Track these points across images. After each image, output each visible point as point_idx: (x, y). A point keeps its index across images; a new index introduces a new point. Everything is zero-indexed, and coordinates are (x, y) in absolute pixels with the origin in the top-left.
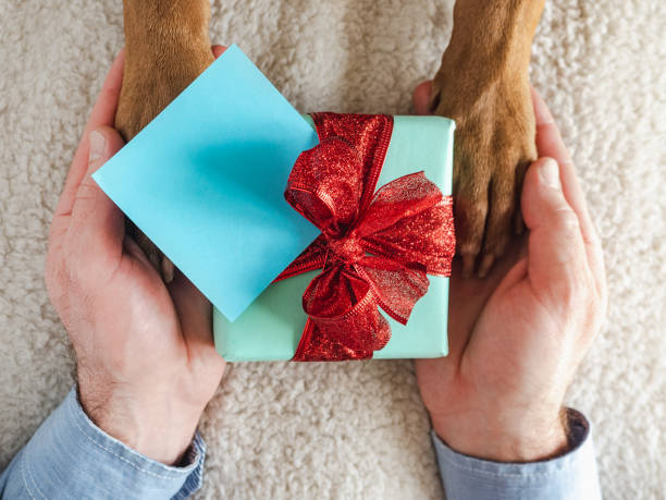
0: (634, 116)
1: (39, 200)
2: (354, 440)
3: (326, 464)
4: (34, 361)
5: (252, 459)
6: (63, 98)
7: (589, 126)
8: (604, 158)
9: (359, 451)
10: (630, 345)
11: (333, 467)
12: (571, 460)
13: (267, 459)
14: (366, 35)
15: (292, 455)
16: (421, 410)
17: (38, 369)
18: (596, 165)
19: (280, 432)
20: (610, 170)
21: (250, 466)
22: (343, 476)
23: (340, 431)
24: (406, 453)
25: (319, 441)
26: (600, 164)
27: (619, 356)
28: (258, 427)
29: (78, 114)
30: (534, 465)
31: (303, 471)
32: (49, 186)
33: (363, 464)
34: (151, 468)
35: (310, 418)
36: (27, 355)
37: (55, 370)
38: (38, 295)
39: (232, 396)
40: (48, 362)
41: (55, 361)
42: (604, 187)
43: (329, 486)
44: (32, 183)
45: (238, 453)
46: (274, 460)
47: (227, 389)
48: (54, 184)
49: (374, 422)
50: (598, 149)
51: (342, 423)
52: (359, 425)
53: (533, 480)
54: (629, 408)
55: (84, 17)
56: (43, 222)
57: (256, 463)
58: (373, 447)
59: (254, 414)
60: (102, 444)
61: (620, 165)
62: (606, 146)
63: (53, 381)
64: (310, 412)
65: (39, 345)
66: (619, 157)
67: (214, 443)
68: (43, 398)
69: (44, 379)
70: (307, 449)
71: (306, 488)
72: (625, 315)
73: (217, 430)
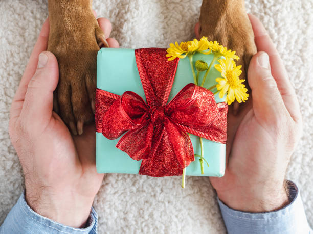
0: (305, 26)
1: (3, 93)
2: (174, 203)
3: (161, 217)
4: (6, 176)
5: (123, 217)
6: (11, 39)
7: (283, 32)
8: (292, 48)
9: (178, 208)
11: (165, 218)
12: (290, 209)
13: (131, 217)
15: (143, 213)
16: (208, 185)
18: (289, 51)
19: (136, 202)
20: (296, 54)
21: (122, 221)
22: (170, 222)
23: (166, 199)
24: (202, 208)
25: (156, 205)
26: (291, 51)
29: (20, 47)
30: (270, 213)
31: (149, 221)
32: (7, 85)
33: (180, 216)
34: (67, 230)
35: (151, 193)
37: (17, 180)
38: (6, 142)
39: (110, 185)
40: (13, 176)
42: (293, 63)
43: (163, 228)
45: (115, 214)
46: (134, 216)
47: (107, 181)
48: (10, 83)
49: (184, 193)
50: (289, 43)
51: (168, 195)
52: (176, 195)
53: (270, 221)
56: (6, 103)
57: (125, 219)
58: (185, 206)
59: (122, 193)
60: (38, 220)
61: (301, 51)
62: (293, 41)
63: (17, 185)
64: (150, 190)
65: (8, 167)
66: (300, 47)
67: (103, 210)
69: (12, 185)
70: (150, 210)
71: (151, 230)
73: (103, 203)
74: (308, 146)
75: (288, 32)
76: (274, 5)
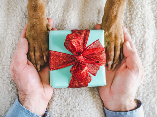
1: (10, 57)
2: (84, 111)
4: (8, 94)
5: (60, 116)
6: (15, 34)
9: (85, 114)
10: (149, 87)
13: (63, 116)
14: (83, 17)
15: (69, 115)
17: (9, 96)
19: (66, 110)
23: (80, 109)
24: (97, 114)
25: (76, 111)
27: (147, 90)
28: (61, 108)
32: (12, 54)
35: (73, 106)
36: (7, 92)
37: (13, 96)
38: (10, 79)
39: (54, 101)
41: (13, 94)
44: (8, 53)
45: (57, 115)
46: (65, 116)
47: (53, 100)
49: (89, 106)
51: (81, 107)
52: (85, 107)
54: (150, 103)
55: (20, 16)
58: (89, 113)
59: (60, 105)
63: (13, 99)
64: (73, 104)
65: (10, 90)
67: (51, 112)
68: (10, 103)
69: (11, 98)
70: (73, 113)
72: (147, 80)
73: (51, 109)
74: (146, 89)
75: (136, 36)
76: (130, 24)
